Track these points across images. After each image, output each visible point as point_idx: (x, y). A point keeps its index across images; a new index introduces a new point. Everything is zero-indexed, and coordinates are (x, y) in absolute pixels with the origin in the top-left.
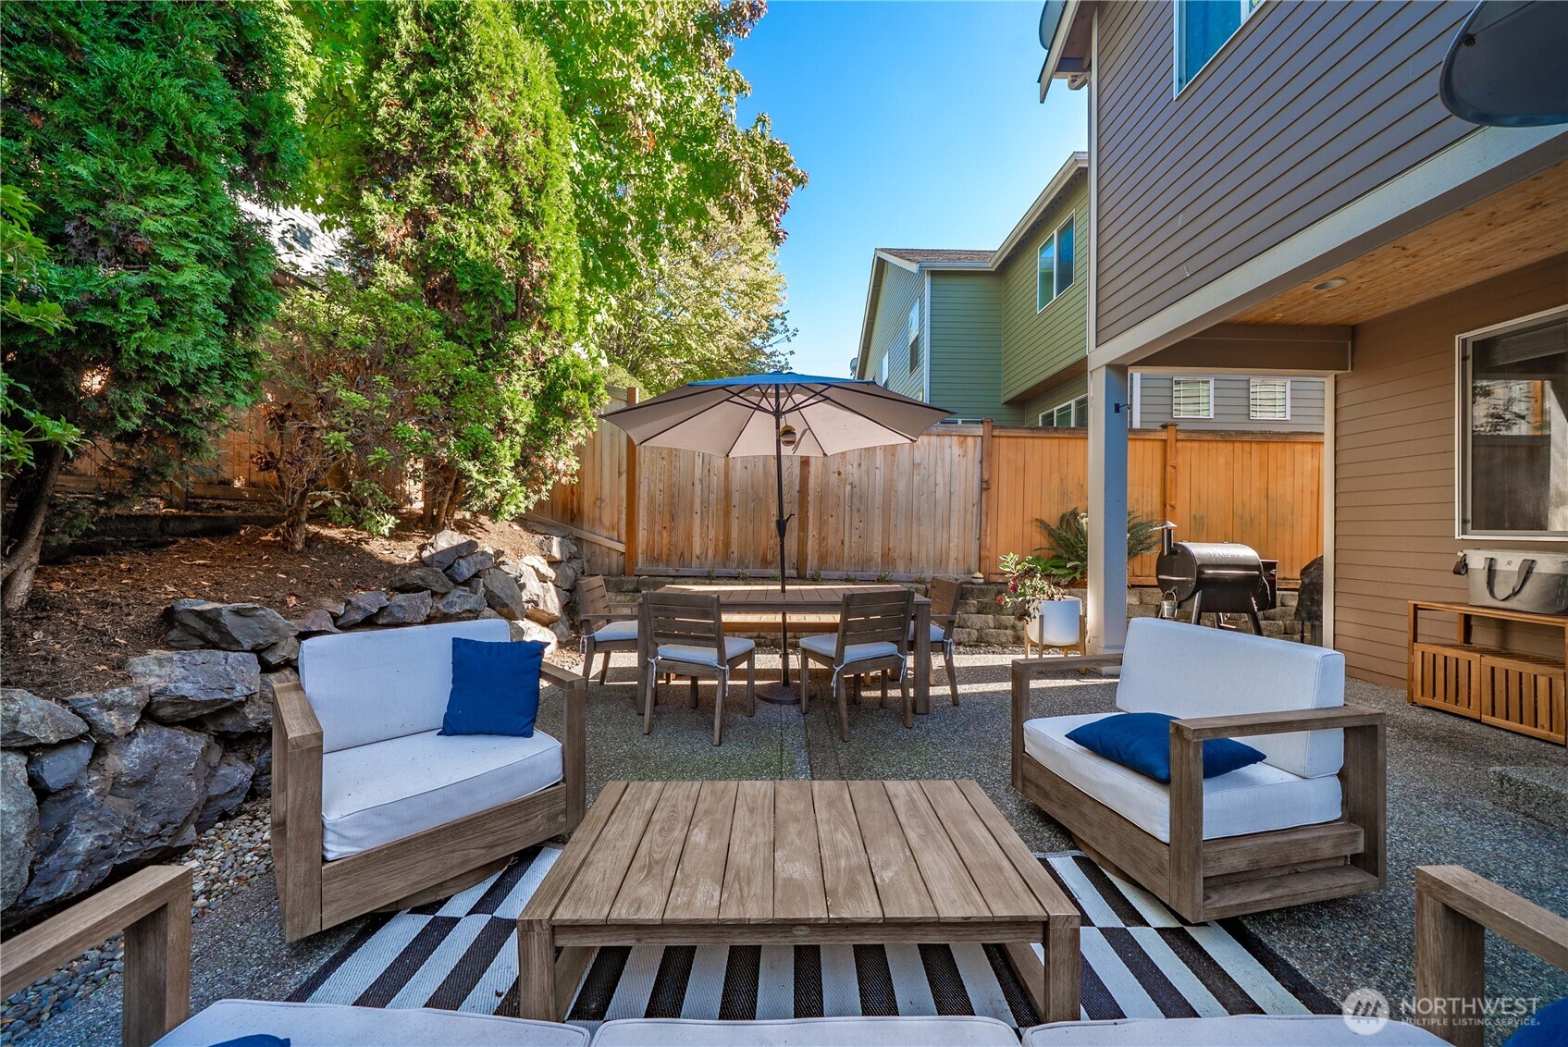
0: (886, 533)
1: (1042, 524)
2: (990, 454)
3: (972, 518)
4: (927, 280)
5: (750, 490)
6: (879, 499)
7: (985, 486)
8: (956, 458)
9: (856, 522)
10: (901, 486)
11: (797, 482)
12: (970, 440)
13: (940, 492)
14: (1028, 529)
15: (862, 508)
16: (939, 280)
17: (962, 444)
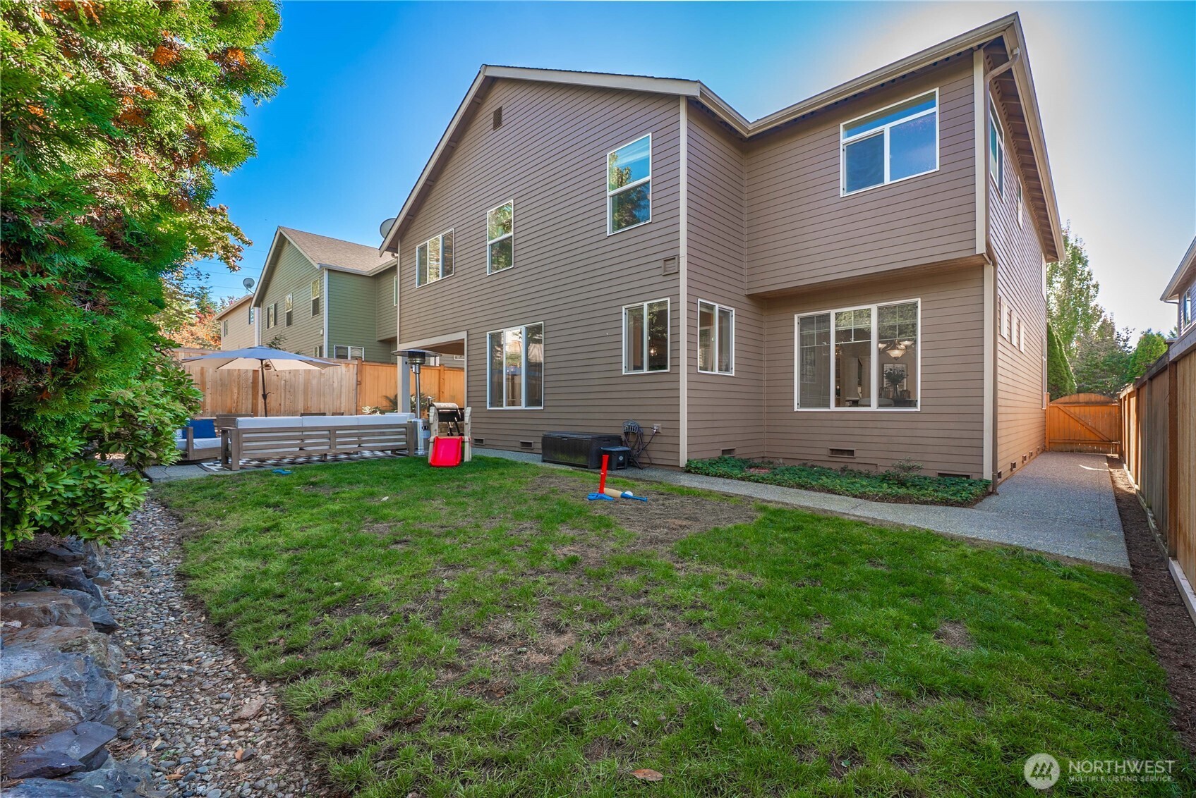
0: (306, 400)
1: (387, 397)
2: (361, 372)
3: (353, 394)
4: (326, 273)
5: (219, 382)
6: (302, 387)
7: (359, 383)
8: (344, 372)
9: (288, 396)
10: (314, 382)
11: (251, 378)
12: (351, 366)
13: (336, 385)
14: (380, 399)
15: (292, 390)
16: (333, 274)
17: (347, 367)
